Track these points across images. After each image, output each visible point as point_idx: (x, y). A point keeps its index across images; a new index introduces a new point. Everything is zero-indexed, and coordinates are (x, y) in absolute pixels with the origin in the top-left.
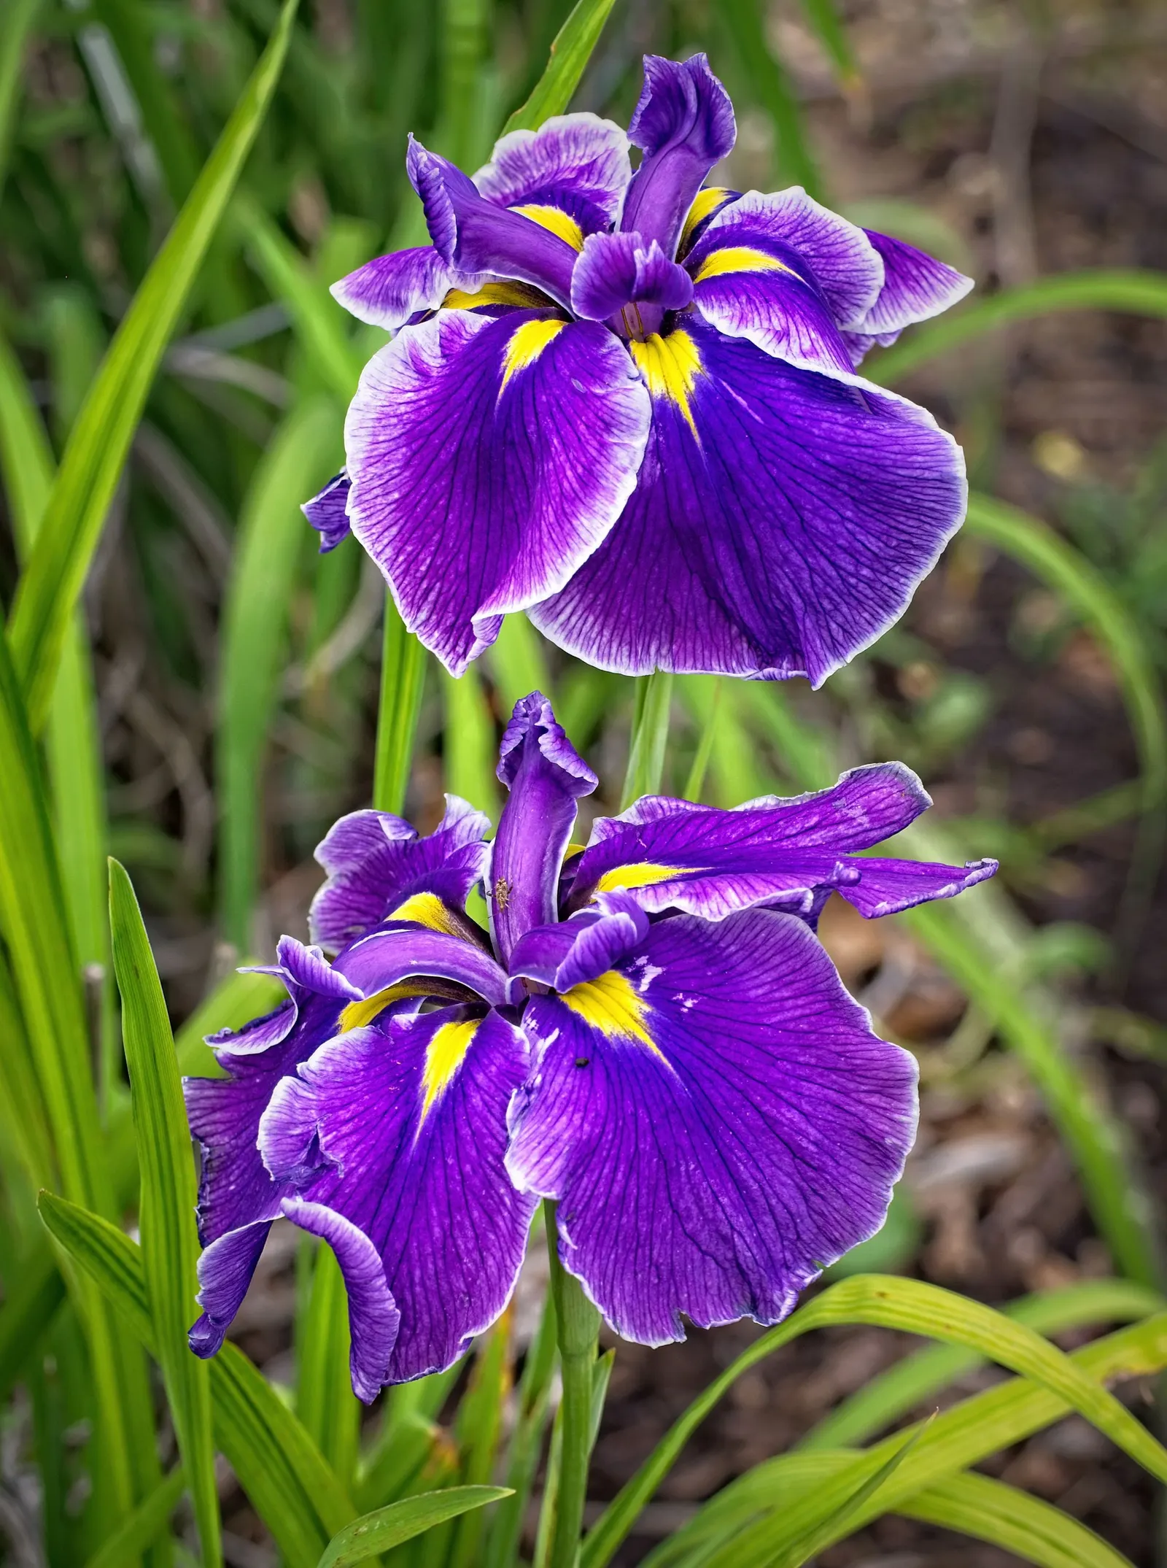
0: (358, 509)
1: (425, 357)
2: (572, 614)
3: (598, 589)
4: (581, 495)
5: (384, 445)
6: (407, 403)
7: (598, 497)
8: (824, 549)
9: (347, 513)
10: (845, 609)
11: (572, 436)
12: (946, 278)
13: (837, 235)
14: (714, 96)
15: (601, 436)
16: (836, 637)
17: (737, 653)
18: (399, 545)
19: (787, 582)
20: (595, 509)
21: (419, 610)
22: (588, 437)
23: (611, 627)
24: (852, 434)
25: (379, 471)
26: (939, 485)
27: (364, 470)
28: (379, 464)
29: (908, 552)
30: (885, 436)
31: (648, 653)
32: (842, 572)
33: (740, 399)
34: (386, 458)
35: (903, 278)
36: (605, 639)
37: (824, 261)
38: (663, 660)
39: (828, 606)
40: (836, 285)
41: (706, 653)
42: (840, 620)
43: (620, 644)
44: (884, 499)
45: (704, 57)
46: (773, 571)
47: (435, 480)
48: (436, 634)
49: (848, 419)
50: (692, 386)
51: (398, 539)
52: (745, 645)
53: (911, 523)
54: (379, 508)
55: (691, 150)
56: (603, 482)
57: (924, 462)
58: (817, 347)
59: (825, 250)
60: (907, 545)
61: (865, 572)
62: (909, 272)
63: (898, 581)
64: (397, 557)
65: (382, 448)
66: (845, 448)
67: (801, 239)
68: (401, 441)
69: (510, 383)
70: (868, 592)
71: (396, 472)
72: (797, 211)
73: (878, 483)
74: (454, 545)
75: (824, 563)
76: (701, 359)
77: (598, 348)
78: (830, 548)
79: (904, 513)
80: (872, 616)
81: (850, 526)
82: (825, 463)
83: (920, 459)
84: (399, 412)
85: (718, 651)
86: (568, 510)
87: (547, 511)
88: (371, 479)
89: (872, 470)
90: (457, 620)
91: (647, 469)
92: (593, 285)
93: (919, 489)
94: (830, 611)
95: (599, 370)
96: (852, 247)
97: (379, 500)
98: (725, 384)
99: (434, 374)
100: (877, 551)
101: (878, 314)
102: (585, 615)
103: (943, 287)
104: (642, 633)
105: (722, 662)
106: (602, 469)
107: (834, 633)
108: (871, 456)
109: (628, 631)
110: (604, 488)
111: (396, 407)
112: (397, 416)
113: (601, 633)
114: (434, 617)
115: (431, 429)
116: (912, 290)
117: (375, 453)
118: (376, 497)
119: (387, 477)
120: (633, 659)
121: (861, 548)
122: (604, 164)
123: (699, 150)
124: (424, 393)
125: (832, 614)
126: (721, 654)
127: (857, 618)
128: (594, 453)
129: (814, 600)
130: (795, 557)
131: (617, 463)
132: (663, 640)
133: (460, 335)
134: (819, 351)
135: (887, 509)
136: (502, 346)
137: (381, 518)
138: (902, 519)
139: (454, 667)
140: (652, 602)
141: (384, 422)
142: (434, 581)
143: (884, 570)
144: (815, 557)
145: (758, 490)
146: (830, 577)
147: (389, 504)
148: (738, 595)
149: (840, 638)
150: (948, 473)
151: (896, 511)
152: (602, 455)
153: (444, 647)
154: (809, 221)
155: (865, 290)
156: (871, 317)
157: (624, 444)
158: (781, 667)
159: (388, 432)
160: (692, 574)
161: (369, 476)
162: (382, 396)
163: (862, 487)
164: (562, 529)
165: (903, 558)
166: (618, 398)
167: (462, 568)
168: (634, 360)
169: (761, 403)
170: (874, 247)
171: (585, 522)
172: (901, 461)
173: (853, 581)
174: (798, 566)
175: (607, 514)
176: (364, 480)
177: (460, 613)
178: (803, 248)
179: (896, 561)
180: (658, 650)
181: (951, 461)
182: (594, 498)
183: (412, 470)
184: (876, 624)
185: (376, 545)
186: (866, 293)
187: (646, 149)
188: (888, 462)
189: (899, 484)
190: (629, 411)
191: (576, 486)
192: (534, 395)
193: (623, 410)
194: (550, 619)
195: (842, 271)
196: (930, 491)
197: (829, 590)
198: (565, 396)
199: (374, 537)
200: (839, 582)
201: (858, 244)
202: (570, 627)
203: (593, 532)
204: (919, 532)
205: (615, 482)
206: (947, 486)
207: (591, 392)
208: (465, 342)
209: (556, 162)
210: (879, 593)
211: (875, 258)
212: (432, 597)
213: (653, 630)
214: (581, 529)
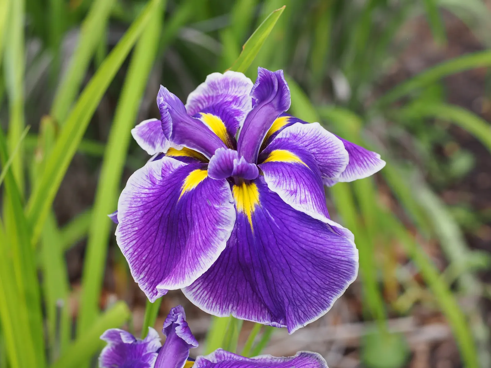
0: (120, 233)
1: (155, 175)
2: (198, 289)
3: (209, 282)
4: (203, 248)
5: (134, 209)
6: (145, 194)
7: (210, 250)
8: (298, 282)
9: (116, 234)
10: (305, 306)
11: (203, 224)
12: (374, 161)
13: (330, 144)
14: (284, 87)
15: (214, 226)
16: (301, 316)
17: (263, 314)
18: (136, 248)
19: (283, 292)
20: (208, 254)
21: (141, 273)
22: (209, 225)
23: (213, 297)
24: (315, 238)
25: (131, 219)
26: (347, 263)
27: (125, 218)
28: (131, 216)
29: (333, 287)
30: (328, 241)
31: (228, 308)
32: (305, 291)
33: (272, 218)
34: (134, 214)
35: (356, 160)
36: (210, 301)
37: (322, 155)
38: (234, 312)
39: (299, 304)
40: (327, 164)
41: (251, 312)
42: (303, 309)
43: (216, 304)
44: (325, 265)
45: (282, 71)
46: (278, 287)
47: (151, 226)
48: (146, 284)
49: (314, 232)
50: (254, 210)
51: (135, 245)
52: (267, 312)
53: (335, 276)
54: (129, 232)
55: (273, 106)
56: (213, 244)
57: (343, 253)
58: (307, 198)
59: (323, 151)
60: (333, 284)
61: (315, 292)
62: (359, 158)
63: (328, 297)
64: (134, 253)
65: (133, 210)
66: (311, 244)
67: (313, 147)
68: (141, 208)
69: (183, 196)
70: (315, 300)
71: (138, 219)
72: (314, 134)
73: (323, 259)
74: (157, 251)
75: (297, 286)
76: (260, 198)
77: (220, 188)
78: (301, 282)
79: (333, 272)
80: (316, 310)
81: (310, 274)
82: (302, 248)
83: (341, 252)
84: (141, 196)
85: (255, 312)
86: (197, 254)
87: (189, 251)
88: (128, 221)
89: (321, 254)
90: (155, 279)
91: (231, 241)
92: (217, 169)
93: (339, 264)
94: (299, 306)
95: (218, 198)
96: (336, 149)
97: (130, 229)
98: (267, 211)
99: (157, 183)
100: (320, 285)
101: (344, 174)
102: (203, 291)
103: (372, 165)
104: (226, 301)
105: (256, 317)
106: (213, 239)
107: (300, 314)
108: (321, 248)
109: (220, 299)
110: (212, 246)
111: (140, 194)
112: (140, 198)
113: (209, 298)
114: (146, 277)
115: (152, 206)
116: (360, 165)
117: (130, 211)
118: (129, 228)
119: (134, 221)
120: (221, 310)
121: (314, 283)
122: (242, 100)
123: (276, 106)
124: (152, 191)
125: (300, 306)
126: (256, 313)
127: (310, 310)
128: (210, 232)
129: (293, 300)
130: (286, 283)
131: (219, 237)
132: (235, 304)
133: (169, 169)
134: (308, 200)
135: (325, 269)
136: (183, 180)
137: (130, 236)
138: (331, 274)
139: (151, 298)
140: (231, 289)
141: (135, 200)
142: (148, 263)
143: (322, 293)
144: (294, 284)
145: (274, 255)
146: (300, 293)
147: (134, 232)
148: (263, 293)
149: (302, 316)
150: (352, 259)
151: (329, 271)
152: (213, 233)
153: (149, 289)
154: (318, 138)
155: (340, 166)
156: (342, 176)
157: (224, 230)
158: (279, 323)
159: (136, 204)
160: (247, 281)
161: (127, 220)
162: (136, 189)
163: (317, 260)
164: (194, 260)
165: (331, 289)
166: (223, 211)
167: (159, 260)
168: (233, 195)
169: (281, 220)
170: (346, 149)
171: (203, 260)
172: (334, 252)
173: (309, 295)
174: (287, 286)
175: (212, 258)
176: (124, 221)
177: (156, 277)
178: (314, 150)
179: (328, 290)
180: (232, 308)
181: (353, 254)
182: (208, 250)
183: (144, 220)
184: (318, 313)
185: (126, 248)
186: (340, 167)
187: (257, 100)
188: (328, 252)
189: (331, 261)
190: (226, 217)
191: (201, 244)
192: (191, 203)
193: (224, 216)
194: (189, 290)
195: (330, 159)
196: (344, 266)
197: (299, 297)
198: (203, 206)
199: (126, 244)
200: (303, 295)
201: (339, 148)
202: (197, 294)
203: (205, 264)
204: (338, 280)
205: (217, 244)
206: (351, 264)
207: (213, 206)
208: (171, 172)
209: (227, 91)
210: (320, 301)
211: (346, 154)
212: (146, 269)
213: (231, 300)
214: (201, 262)
